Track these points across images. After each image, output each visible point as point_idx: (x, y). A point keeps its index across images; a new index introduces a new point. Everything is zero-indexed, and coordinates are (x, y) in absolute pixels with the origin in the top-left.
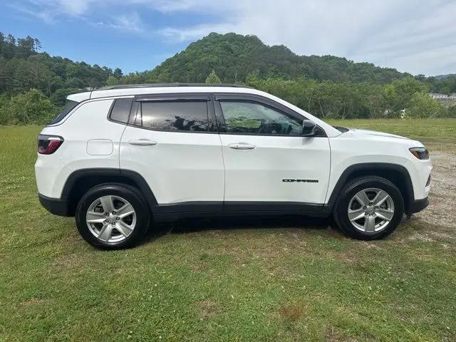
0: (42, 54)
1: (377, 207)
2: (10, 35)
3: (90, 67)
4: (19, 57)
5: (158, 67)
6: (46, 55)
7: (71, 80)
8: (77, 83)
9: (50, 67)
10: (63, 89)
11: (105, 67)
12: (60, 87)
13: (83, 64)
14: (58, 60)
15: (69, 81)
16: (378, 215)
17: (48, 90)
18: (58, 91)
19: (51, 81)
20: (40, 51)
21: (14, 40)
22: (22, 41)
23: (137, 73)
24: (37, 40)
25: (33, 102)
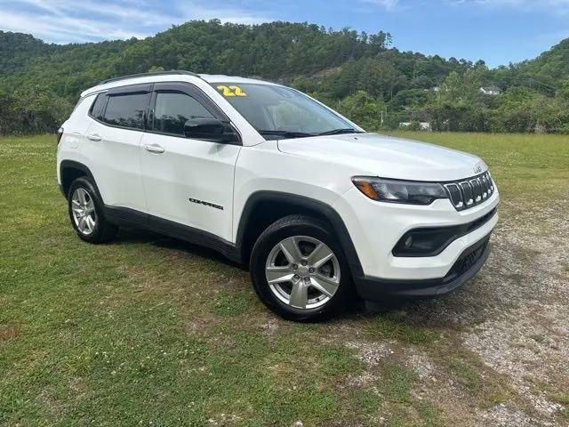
0: (392, 50)
1: (314, 269)
2: (363, 33)
3: (443, 62)
4: (368, 56)
5: (545, 54)
6: (395, 51)
7: (417, 80)
8: (424, 83)
9: (397, 64)
10: (406, 91)
11: (462, 60)
12: (403, 88)
13: (437, 57)
14: (409, 55)
15: (416, 80)
16: (314, 282)
17: (390, 93)
18: (400, 93)
19: (395, 81)
20: (389, 48)
21: (365, 38)
22: (374, 38)
23: (511, 65)
24: (389, 35)
25: (358, 106)
